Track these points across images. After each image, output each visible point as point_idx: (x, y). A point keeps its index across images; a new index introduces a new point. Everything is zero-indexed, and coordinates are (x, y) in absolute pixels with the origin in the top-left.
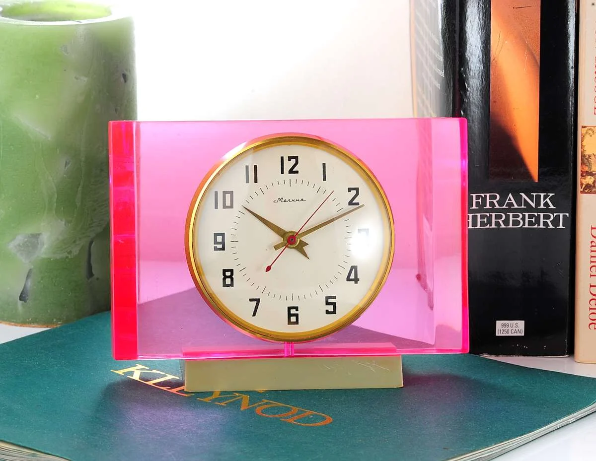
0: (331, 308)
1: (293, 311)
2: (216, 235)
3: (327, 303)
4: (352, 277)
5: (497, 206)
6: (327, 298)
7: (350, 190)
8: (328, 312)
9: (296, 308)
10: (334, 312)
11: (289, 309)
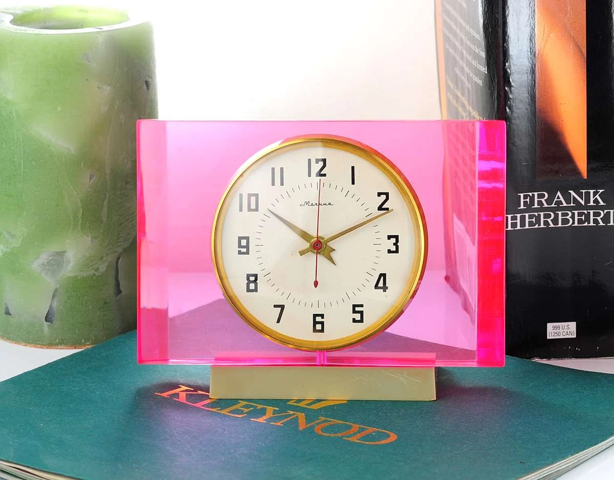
0: (358, 317)
1: (318, 319)
2: (240, 239)
3: (354, 312)
4: (381, 284)
5: (546, 205)
6: (354, 306)
7: (379, 194)
8: (354, 321)
9: (322, 316)
10: (361, 321)
11: (315, 316)
